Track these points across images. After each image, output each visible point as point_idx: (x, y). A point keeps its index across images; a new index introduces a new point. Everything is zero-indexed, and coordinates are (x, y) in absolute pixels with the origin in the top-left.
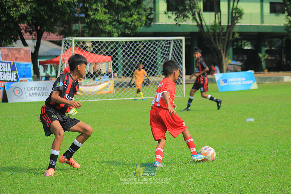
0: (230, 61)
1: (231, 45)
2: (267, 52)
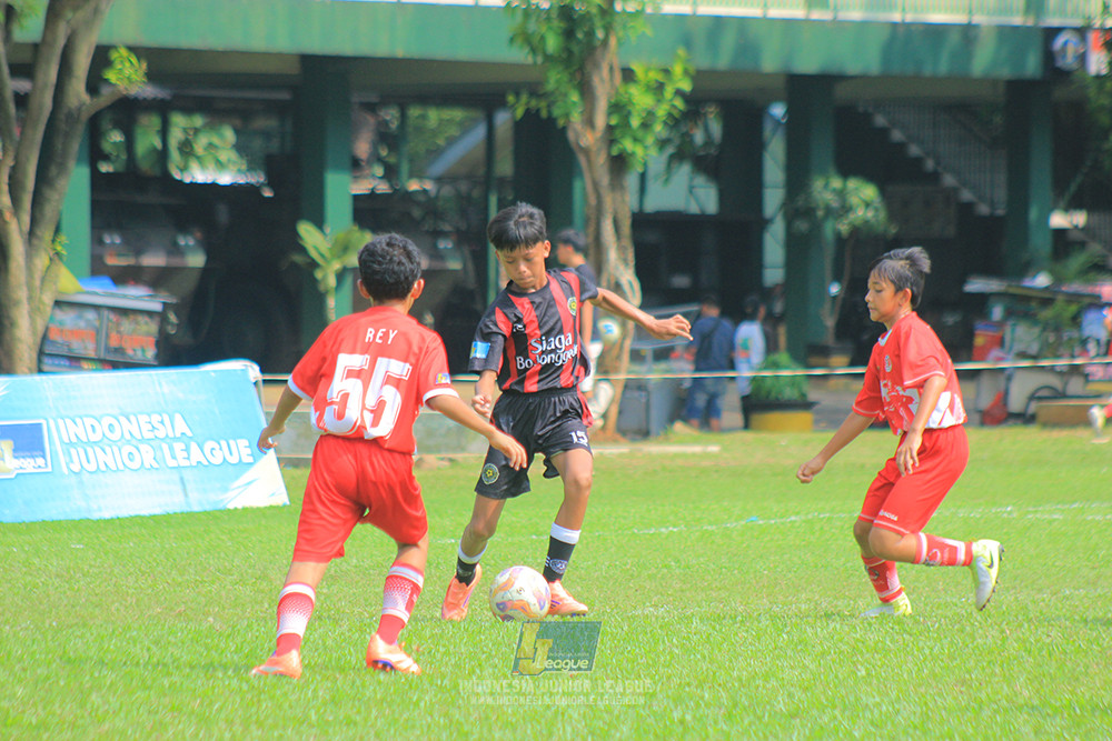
0: (69, 283)
1: (76, 145)
2: (368, 212)
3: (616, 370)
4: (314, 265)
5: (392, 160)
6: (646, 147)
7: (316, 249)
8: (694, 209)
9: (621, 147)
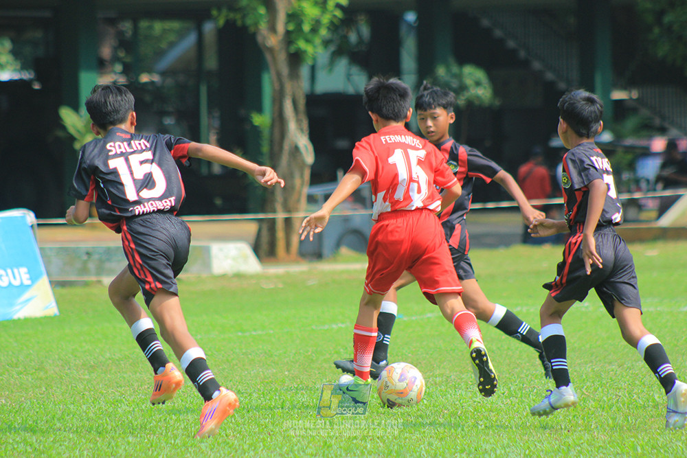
3: (297, 210)
4: (72, 139)
5: (128, 60)
6: (315, 47)
7: (74, 127)
8: (350, 90)
9: (296, 46)
